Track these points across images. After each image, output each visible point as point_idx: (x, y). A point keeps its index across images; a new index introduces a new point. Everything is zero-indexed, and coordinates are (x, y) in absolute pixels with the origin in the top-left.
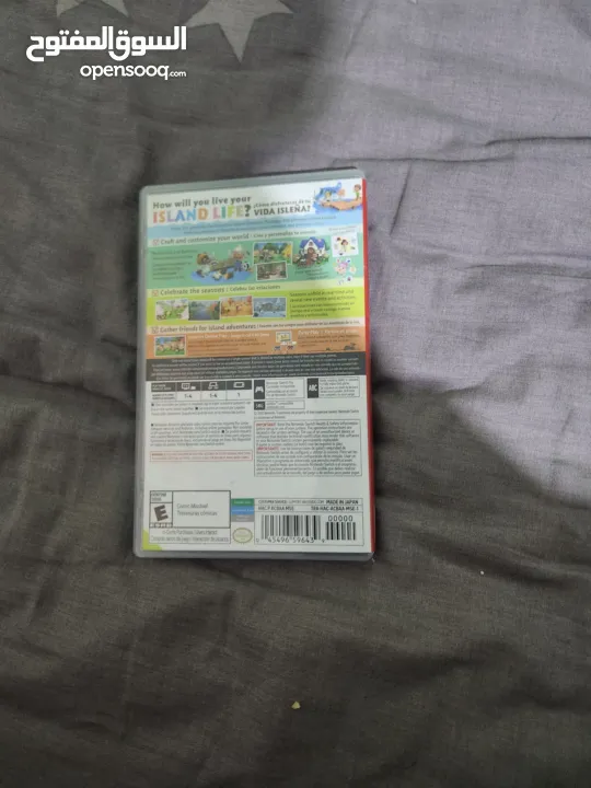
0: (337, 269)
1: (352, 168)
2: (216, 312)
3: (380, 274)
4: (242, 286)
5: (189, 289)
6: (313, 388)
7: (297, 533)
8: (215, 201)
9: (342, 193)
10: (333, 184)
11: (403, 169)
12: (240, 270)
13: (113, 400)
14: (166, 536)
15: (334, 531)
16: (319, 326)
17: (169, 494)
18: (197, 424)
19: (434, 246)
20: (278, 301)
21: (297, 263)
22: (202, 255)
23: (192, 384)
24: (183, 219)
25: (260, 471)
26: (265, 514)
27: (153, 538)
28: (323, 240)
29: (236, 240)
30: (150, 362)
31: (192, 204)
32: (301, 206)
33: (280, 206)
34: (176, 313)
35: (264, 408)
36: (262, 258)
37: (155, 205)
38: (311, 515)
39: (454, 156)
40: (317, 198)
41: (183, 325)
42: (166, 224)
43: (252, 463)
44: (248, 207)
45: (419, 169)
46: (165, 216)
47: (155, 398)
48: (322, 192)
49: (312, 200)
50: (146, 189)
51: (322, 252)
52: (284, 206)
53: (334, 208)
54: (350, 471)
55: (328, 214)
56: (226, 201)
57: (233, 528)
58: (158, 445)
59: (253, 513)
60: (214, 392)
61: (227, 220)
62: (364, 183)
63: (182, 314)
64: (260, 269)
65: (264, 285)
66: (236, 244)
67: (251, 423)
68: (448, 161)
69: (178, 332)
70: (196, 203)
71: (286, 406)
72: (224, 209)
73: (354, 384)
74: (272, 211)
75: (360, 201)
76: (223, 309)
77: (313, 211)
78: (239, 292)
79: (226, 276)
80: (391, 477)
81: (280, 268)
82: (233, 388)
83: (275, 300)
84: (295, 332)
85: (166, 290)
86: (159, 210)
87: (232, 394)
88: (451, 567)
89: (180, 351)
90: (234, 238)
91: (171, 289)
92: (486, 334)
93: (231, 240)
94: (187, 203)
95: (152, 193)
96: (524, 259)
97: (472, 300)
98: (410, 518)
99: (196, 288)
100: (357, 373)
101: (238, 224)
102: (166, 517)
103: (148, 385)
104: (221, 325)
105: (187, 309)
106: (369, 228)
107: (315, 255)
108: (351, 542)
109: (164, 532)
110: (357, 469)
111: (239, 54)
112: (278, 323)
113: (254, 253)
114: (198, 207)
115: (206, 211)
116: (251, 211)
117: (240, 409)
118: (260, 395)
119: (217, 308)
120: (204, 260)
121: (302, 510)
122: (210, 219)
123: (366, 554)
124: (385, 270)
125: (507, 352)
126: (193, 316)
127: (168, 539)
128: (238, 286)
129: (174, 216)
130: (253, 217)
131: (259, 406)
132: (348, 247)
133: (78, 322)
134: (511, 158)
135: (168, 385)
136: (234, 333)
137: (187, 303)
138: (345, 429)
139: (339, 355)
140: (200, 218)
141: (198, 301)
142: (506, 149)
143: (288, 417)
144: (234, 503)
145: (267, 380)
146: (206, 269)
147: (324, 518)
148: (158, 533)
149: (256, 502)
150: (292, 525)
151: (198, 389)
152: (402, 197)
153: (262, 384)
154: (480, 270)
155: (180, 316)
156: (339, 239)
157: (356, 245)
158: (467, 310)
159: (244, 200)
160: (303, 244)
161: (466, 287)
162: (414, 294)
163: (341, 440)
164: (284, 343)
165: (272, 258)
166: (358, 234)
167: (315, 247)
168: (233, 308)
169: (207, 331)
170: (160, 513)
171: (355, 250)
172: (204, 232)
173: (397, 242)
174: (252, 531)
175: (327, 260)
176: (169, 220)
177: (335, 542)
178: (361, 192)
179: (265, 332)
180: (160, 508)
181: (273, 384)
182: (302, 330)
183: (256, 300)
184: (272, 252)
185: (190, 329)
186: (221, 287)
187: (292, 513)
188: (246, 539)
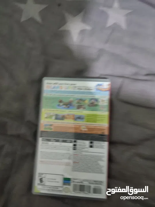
2: (63, 118)
6: (91, 145)
7: (84, 191)
14: (42, 188)
15: (96, 191)
16: (94, 125)
17: (44, 175)
21: (89, 105)
23: (54, 140)
24: (55, 88)
26: (74, 184)
27: (38, 189)
28: (97, 99)
29: (71, 97)
30: (42, 132)
33: (85, 88)
34: (50, 117)
36: (78, 103)
37: (47, 83)
38: (88, 185)
39: (136, 77)
41: (52, 121)
43: (71, 167)
47: (43, 143)
49: (95, 87)
50: (44, 78)
51: (96, 103)
54: (101, 173)
55: (99, 92)
57: (64, 187)
59: (70, 183)
60: (61, 143)
62: (111, 83)
64: (78, 106)
65: (78, 111)
67: (71, 154)
69: (51, 123)
71: (84, 150)
72: (68, 87)
73: (103, 144)
76: (66, 117)
79: (67, 107)
81: (84, 107)
83: (81, 116)
84: (87, 126)
85: (49, 109)
86: (48, 85)
87: (66, 144)
89: (51, 129)
93: (69, 96)
95: (46, 80)
99: (57, 110)
100: (105, 141)
101: (72, 92)
102: (43, 182)
103: (41, 139)
104: (64, 122)
108: (100, 195)
110: (103, 171)
112: (82, 123)
113: (76, 101)
114: (60, 85)
115: (62, 87)
117: (69, 149)
118: (75, 145)
121: (86, 183)
122: (63, 90)
126: (56, 119)
128: (70, 111)
130: (76, 90)
131: (75, 149)
133: (20, 116)
135: (47, 139)
138: (100, 158)
139: (100, 135)
141: (58, 114)
144: (65, 179)
148: (40, 187)
149: (71, 179)
150: (82, 188)
151: (56, 141)
160: (92, 99)
164: (83, 130)
165: (82, 103)
168: (68, 117)
169: (60, 123)
170: (41, 180)
176: (51, 88)
179: (77, 125)
180: (41, 179)
181: (79, 142)
182: (89, 126)
183: (76, 115)
184: (82, 101)
185: (55, 122)
186: (65, 110)
187: (82, 184)
188: (68, 191)
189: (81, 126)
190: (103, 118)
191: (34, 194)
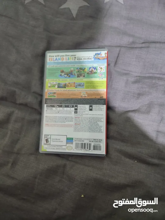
0: (99, 76)
1: (104, 48)
2: (65, 86)
3: (111, 77)
5: (58, 79)
6: (91, 108)
7: (85, 148)
8: (66, 55)
9: (102, 55)
10: (99, 52)
11: (118, 49)
12: (72, 75)
13: (35, 109)
14: (48, 147)
15: (95, 148)
16: (93, 91)
17: (50, 136)
18: (58, 117)
19: (126, 70)
21: (88, 73)
22: (62, 70)
23: (57, 106)
24: (57, 60)
25: (75, 131)
26: (76, 142)
27: (45, 148)
28: (96, 68)
30: (46, 99)
31: (60, 56)
32: (90, 58)
33: (84, 58)
35: (77, 113)
36: (78, 72)
37: (50, 56)
38: (89, 143)
39: (133, 46)
40: (94, 56)
41: (56, 89)
42: (52, 61)
43: (73, 128)
44: (75, 58)
45: (123, 49)
46: (52, 59)
47: (47, 109)
48: (96, 54)
49: (93, 57)
50: (47, 52)
51: (95, 71)
52: (85, 58)
53: (99, 59)
54: (100, 131)
55: (97, 60)
56: (69, 56)
58: (47, 122)
59: (73, 142)
60: (63, 108)
61: (69, 61)
62: (108, 52)
64: (78, 74)
65: (79, 79)
66: (71, 68)
67: (73, 117)
68: (131, 47)
69: (54, 91)
70: (61, 56)
71: (83, 113)
72: (68, 58)
73: (102, 107)
74: (82, 59)
75: (106, 57)
76: (67, 85)
77: (93, 59)
78: (72, 81)
79: (68, 76)
80: (111, 134)
82: (69, 107)
83: (81, 83)
84: (87, 92)
85: (51, 79)
86: (50, 58)
87: (68, 109)
88: (127, 160)
89: (55, 96)
90: (71, 66)
91: (53, 79)
92: (139, 95)
93: (70, 66)
94: (58, 56)
95: (49, 53)
96: (151, 75)
97: (136, 85)
98: (116, 145)
99: (60, 79)
100: (103, 104)
101: (72, 62)
102: (49, 142)
103: (45, 105)
104: (66, 90)
105: (57, 85)
106: (108, 65)
107: (93, 72)
108: (100, 151)
109: (48, 146)
110: (102, 131)
111: (74, 16)
112: (82, 90)
113: (76, 70)
114: (62, 57)
115: (63, 58)
116: (76, 59)
117: (70, 113)
118: (76, 109)
119: (65, 85)
120: (62, 72)
121: (86, 142)
122: (65, 61)
123: (104, 155)
124: (112, 76)
125: (145, 100)
126: (59, 87)
128: (72, 79)
129: (55, 59)
130: (76, 60)
132: (102, 69)
134: (148, 47)
135: (51, 105)
136: (70, 92)
137: (57, 83)
138: (99, 120)
139: (99, 99)
140: (62, 60)
141: (60, 83)
142: (147, 45)
144: (68, 139)
145: (78, 105)
146: (63, 74)
147: (92, 144)
148: (46, 146)
149: (74, 139)
150: (83, 146)
151: (59, 107)
152: (118, 57)
153: (77, 106)
154: (138, 78)
155: (55, 87)
156: (100, 67)
157: (104, 69)
158: (135, 88)
159: (74, 56)
160: (90, 68)
161: (135, 82)
162: (120, 83)
163: (98, 123)
164: (83, 95)
165: (81, 72)
166: (105, 66)
168: (70, 85)
169: (63, 91)
170: (47, 141)
171: (104, 70)
172: (62, 64)
173: (116, 69)
174: (72, 146)
176: (53, 60)
177: (95, 151)
178: (107, 55)
179: (78, 92)
180: (47, 139)
181: (80, 107)
182: (88, 92)
183: (76, 83)
184: (81, 70)
185: (57, 90)
186: (67, 79)
187: (83, 143)
188: (71, 149)
189: (81, 92)
190: (102, 84)
191: (41, 152)
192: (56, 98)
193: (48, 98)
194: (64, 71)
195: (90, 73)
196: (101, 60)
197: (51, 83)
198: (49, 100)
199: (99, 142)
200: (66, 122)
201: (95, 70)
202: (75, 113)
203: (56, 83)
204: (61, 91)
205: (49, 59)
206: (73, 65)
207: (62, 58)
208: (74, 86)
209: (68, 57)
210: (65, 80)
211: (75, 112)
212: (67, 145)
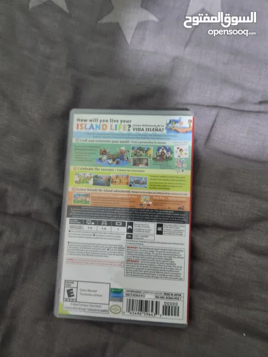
0: (176, 164)
1: (187, 110)
2: (109, 182)
4: (124, 169)
5: (94, 168)
6: (160, 229)
7: (146, 310)
8: (112, 121)
10: (176, 118)
11: (214, 112)
12: (123, 160)
13: (46, 224)
14: (72, 306)
15: (167, 311)
16: (165, 195)
17: (76, 283)
18: (94, 244)
20: (143, 179)
21: (154, 159)
22: (103, 150)
23: (92, 221)
24: (93, 129)
25: (129, 273)
26: (129, 298)
27: (65, 307)
28: (170, 148)
29: (121, 143)
30: (69, 207)
31: (99, 121)
32: (159, 128)
33: (148, 127)
34: (85, 180)
35: (132, 238)
36: (135, 155)
37: (78, 120)
38: (155, 301)
40: (168, 125)
41: (90, 187)
42: (84, 130)
43: (123, 269)
44: (130, 126)
45: (223, 113)
46: (83, 126)
47: (71, 227)
48: (170, 122)
49: (165, 126)
50: (74, 110)
51: (169, 155)
52: (150, 127)
53: (176, 131)
54: (177, 277)
55: (172, 134)
56: (117, 121)
57: (111, 305)
58: (72, 254)
59: (123, 296)
60: (104, 227)
61: (117, 132)
62: (193, 118)
63: (90, 181)
64: (134, 160)
65: (136, 169)
66: (122, 146)
67: (124, 246)
68: (238, 110)
69: (87, 191)
70: (101, 121)
71: (145, 238)
72: (116, 126)
73: (181, 228)
74: (143, 129)
75: (191, 129)
76: (112, 180)
77: (165, 131)
78: (122, 172)
79: (115, 163)
80: (199, 280)
81: (145, 161)
82: (115, 226)
83: (142, 178)
84: (151, 197)
85: (81, 167)
86: (80, 123)
87: (114, 229)
89: (87, 202)
91: (84, 167)
93: (119, 143)
94: (96, 120)
95: (76, 113)
99: (98, 168)
101: (123, 135)
102: (73, 296)
104: (111, 190)
105: (92, 179)
107: (165, 156)
108: (176, 317)
109: (71, 304)
110: (182, 277)
111: (129, 40)
112: (142, 191)
113: (131, 151)
114: (102, 123)
115: (106, 126)
116: (131, 129)
117: (118, 238)
118: (130, 231)
119: (109, 180)
120: (104, 153)
121: (149, 297)
122: (108, 131)
123: (184, 325)
126: (96, 183)
127: (74, 308)
128: (122, 169)
129: (88, 127)
130: (132, 131)
131: (129, 236)
132: (183, 153)
133: (30, 180)
135: (79, 220)
136: (118, 195)
137: (92, 176)
138: (176, 253)
139: (176, 212)
140: (103, 129)
141: (99, 175)
143: (145, 244)
144: (112, 291)
145: (135, 223)
146: (105, 157)
147: (162, 303)
148: (68, 304)
149: (124, 291)
150: (143, 306)
151: (95, 224)
153: (131, 224)
155: (88, 183)
156: (178, 148)
157: (188, 154)
159: (127, 122)
160: (159, 149)
163: (174, 260)
165: (141, 155)
166: (189, 147)
167: (165, 151)
169: (103, 192)
170: (70, 293)
172: (103, 137)
174: (121, 306)
175: (171, 159)
176: (86, 128)
177: (167, 317)
178: (192, 123)
179: (135, 195)
181: (138, 225)
182: (156, 196)
183: (131, 177)
184: (142, 152)
185: (93, 190)
186: (112, 168)
187: (144, 299)
188: (117, 312)
189: (140, 195)
190: (182, 182)
191: (58, 317)
192: (89, 205)
193: (73, 204)
194: (107, 151)
195: (158, 158)
196: (180, 134)
197: (81, 174)
198: (74, 209)
199: (175, 298)
200: (110, 256)
201: (169, 153)
202: (127, 238)
203: (90, 174)
204: (100, 192)
205: (78, 125)
206: (125, 140)
207: (103, 125)
208: (127, 184)
209: (116, 123)
210: (109, 170)
211: (127, 235)
212: (110, 302)
